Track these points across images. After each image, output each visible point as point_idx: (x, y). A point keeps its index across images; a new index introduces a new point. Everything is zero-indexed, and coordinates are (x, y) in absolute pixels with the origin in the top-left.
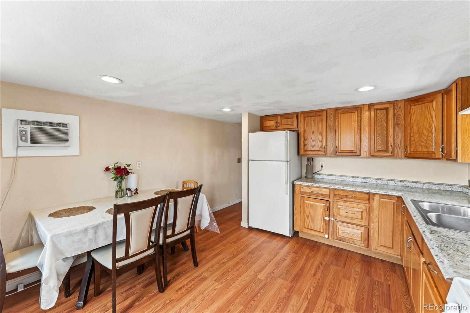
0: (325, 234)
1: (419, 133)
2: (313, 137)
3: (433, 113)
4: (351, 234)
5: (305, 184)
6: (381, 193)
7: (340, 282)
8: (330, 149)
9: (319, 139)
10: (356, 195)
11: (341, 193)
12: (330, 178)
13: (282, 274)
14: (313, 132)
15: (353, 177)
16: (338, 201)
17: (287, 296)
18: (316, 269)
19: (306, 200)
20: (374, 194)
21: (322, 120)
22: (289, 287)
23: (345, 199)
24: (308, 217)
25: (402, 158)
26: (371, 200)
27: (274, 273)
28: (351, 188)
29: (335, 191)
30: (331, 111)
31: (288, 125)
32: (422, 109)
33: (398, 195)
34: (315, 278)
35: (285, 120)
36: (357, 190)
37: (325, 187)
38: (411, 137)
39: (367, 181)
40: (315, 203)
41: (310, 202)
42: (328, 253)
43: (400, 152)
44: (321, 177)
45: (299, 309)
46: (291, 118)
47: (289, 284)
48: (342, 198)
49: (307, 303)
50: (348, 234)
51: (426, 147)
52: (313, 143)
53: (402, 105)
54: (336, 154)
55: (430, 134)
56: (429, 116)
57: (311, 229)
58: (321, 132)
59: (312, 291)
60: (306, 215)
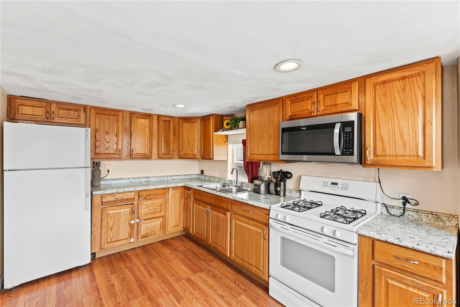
0: (130, 239)
1: (188, 142)
2: (107, 137)
3: (196, 130)
4: (153, 228)
5: (109, 193)
6: (173, 186)
7: (170, 266)
8: (125, 152)
9: (114, 141)
10: (157, 192)
11: (145, 193)
12: (118, 182)
13: (128, 297)
14: (107, 133)
15: (139, 178)
16: (142, 201)
17: (154, 305)
18: (147, 271)
19: (109, 211)
20: (168, 188)
21: (117, 121)
22: (147, 299)
23: (149, 198)
24: (111, 229)
25: (177, 159)
26: (167, 194)
27: (119, 303)
28: (154, 187)
29: (140, 193)
30: (127, 113)
31: (70, 119)
32: (189, 126)
33: (182, 185)
34: (155, 277)
35: (65, 111)
36: (158, 188)
37: (131, 190)
38: (183, 144)
39: (150, 180)
40: (120, 211)
41: (114, 211)
42: (139, 255)
43: (176, 154)
44: (108, 182)
45: (173, 303)
46: (76, 111)
47: (144, 297)
48: (146, 198)
49: (171, 294)
50: (151, 229)
51: (192, 151)
52: (107, 145)
53: (177, 120)
54: (132, 157)
55: (194, 143)
56: (194, 132)
57: (116, 241)
58: (116, 134)
59: (164, 285)
60: (110, 228)
